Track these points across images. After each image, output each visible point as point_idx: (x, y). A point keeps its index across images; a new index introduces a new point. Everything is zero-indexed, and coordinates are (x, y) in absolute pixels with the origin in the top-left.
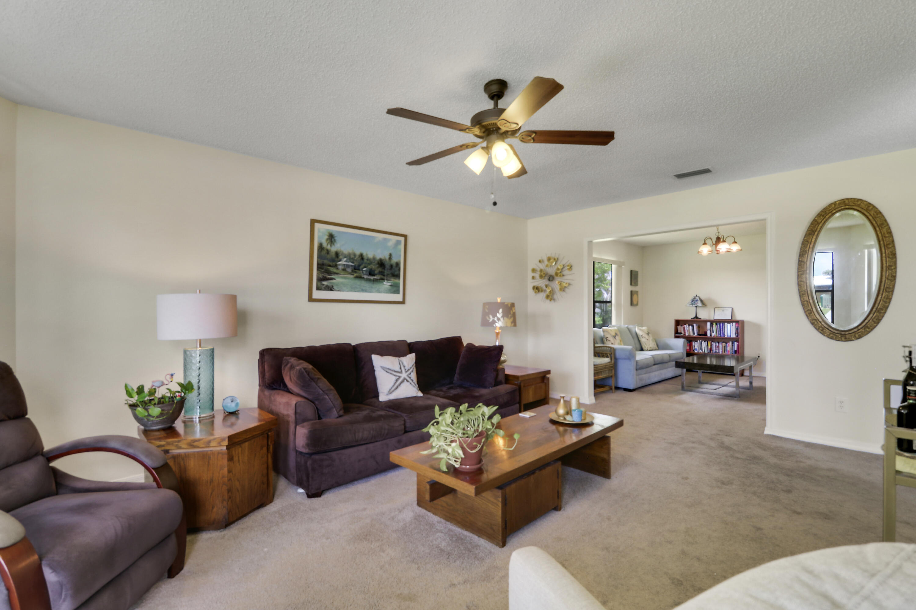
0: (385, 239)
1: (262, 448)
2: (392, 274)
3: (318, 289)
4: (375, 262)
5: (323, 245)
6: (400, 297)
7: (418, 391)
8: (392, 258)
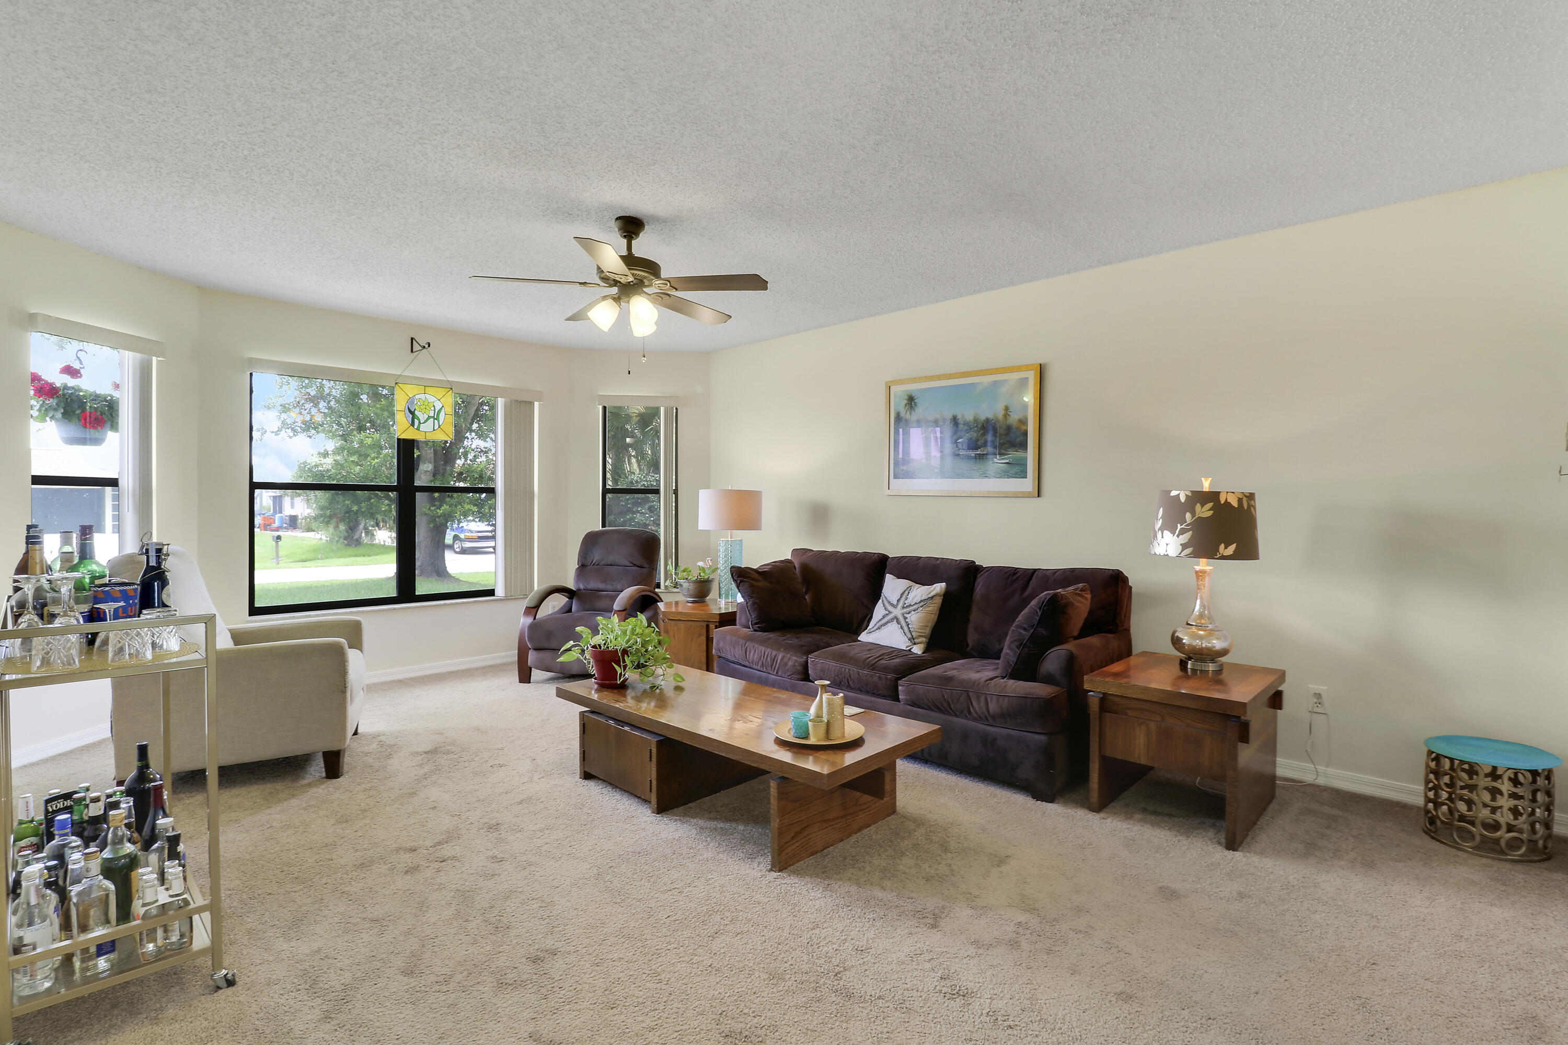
0: (995, 384)
1: (700, 635)
2: (1009, 442)
3: (895, 478)
4: (977, 427)
5: (901, 414)
6: (1028, 484)
7: (915, 644)
8: (1009, 413)
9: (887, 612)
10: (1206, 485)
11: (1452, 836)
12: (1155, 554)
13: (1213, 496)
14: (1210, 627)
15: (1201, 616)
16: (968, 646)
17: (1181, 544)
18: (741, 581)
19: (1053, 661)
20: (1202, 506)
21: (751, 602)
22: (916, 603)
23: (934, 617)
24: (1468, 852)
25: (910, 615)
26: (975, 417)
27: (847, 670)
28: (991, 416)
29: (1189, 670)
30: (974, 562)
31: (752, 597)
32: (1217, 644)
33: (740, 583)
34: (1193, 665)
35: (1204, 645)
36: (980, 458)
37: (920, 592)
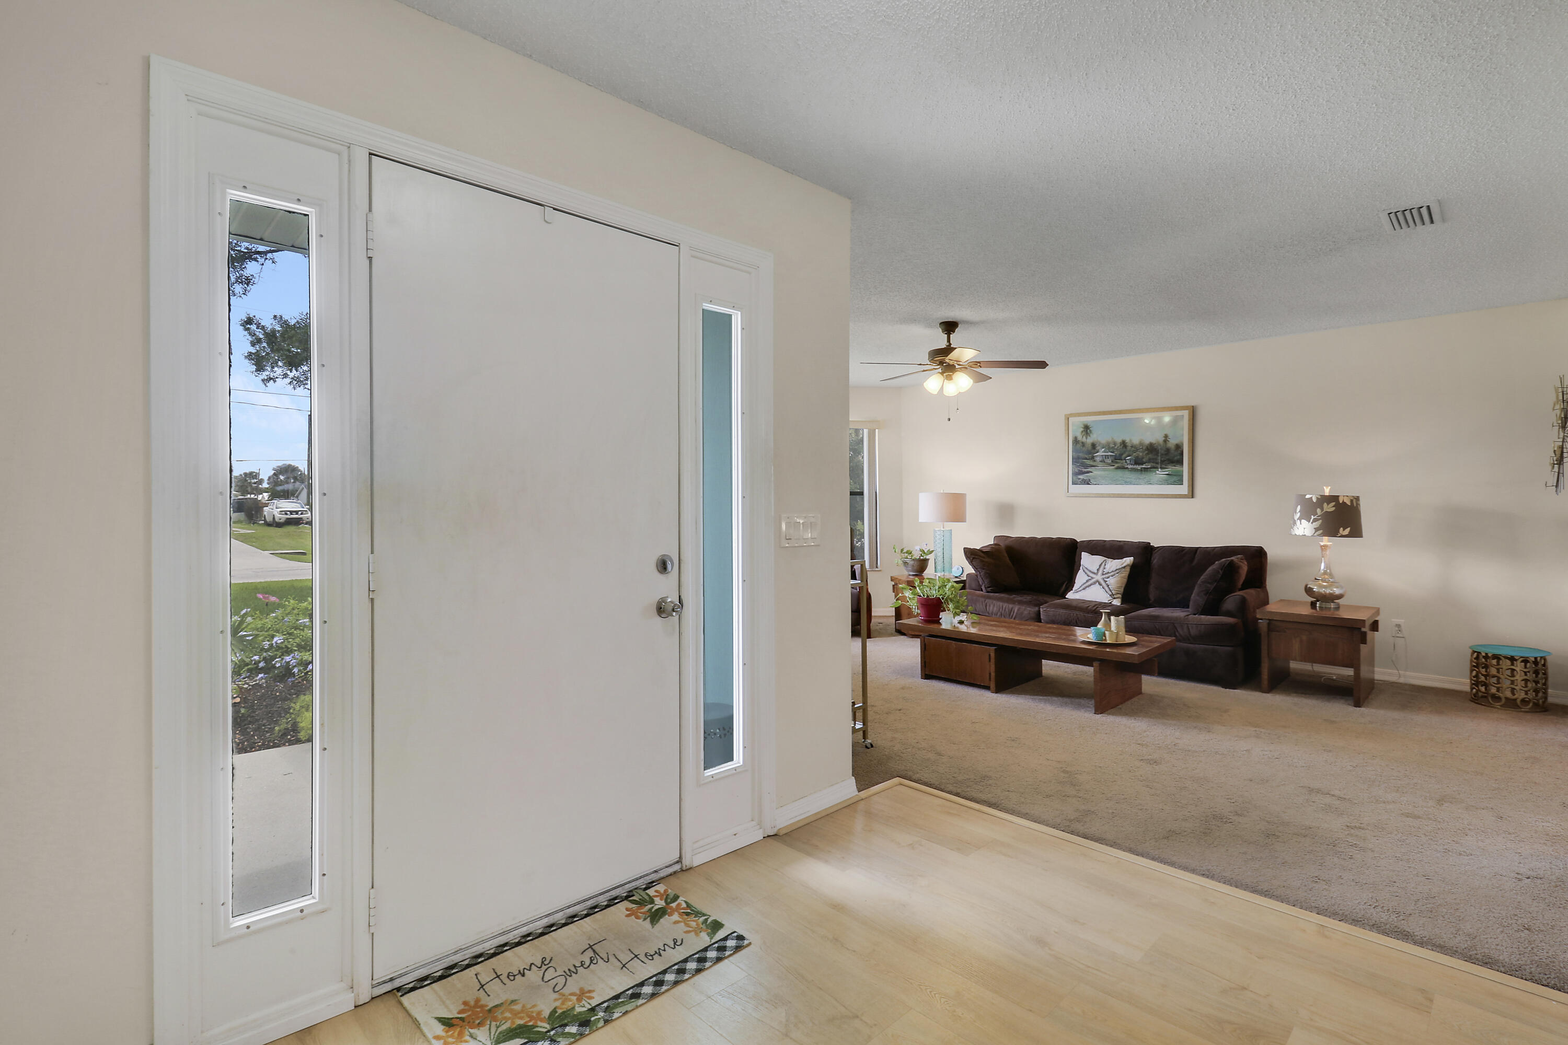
2: (1168, 460)
3: (1074, 483)
4: (1142, 448)
5: (1078, 438)
6: (1184, 489)
7: (1114, 598)
8: (1169, 440)
9: (1090, 578)
10: (1327, 491)
11: (1489, 701)
12: (1296, 535)
13: (1334, 499)
14: (1331, 580)
15: (1325, 573)
16: (1149, 600)
17: (1315, 528)
18: (974, 558)
19: (1230, 602)
20: (1328, 505)
21: (983, 573)
22: (1113, 571)
23: (1125, 580)
24: (1498, 708)
25: (1109, 579)
26: (1140, 442)
27: (1075, 615)
28: (1153, 441)
29: (1318, 608)
30: (1150, 543)
31: (984, 569)
32: (1337, 591)
33: (973, 559)
34: (1320, 604)
35: (1328, 592)
36: (1145, 471)
37: (1113, 564)
